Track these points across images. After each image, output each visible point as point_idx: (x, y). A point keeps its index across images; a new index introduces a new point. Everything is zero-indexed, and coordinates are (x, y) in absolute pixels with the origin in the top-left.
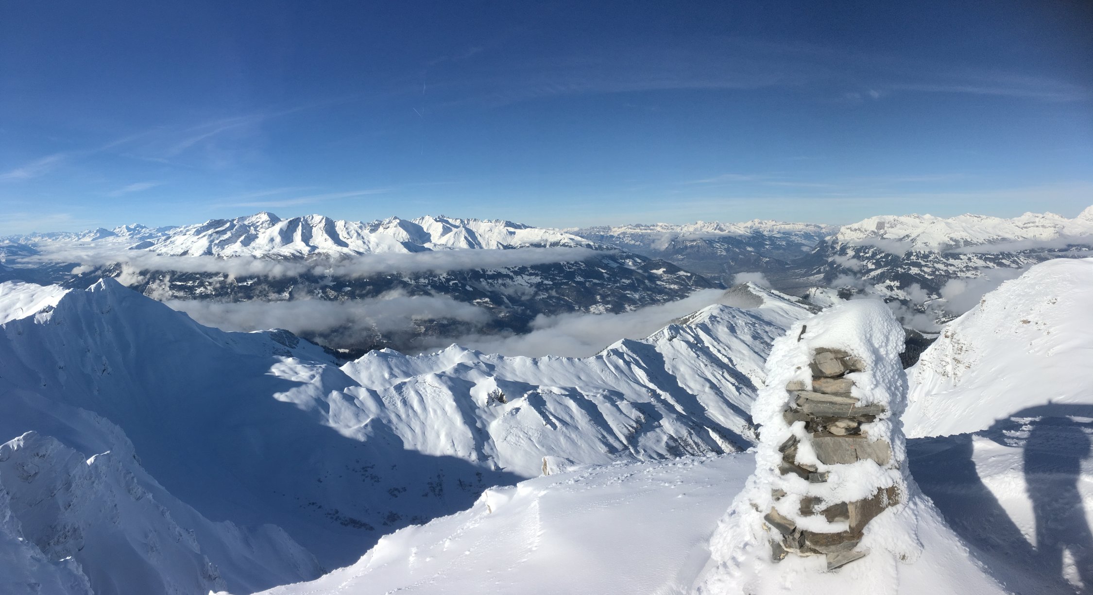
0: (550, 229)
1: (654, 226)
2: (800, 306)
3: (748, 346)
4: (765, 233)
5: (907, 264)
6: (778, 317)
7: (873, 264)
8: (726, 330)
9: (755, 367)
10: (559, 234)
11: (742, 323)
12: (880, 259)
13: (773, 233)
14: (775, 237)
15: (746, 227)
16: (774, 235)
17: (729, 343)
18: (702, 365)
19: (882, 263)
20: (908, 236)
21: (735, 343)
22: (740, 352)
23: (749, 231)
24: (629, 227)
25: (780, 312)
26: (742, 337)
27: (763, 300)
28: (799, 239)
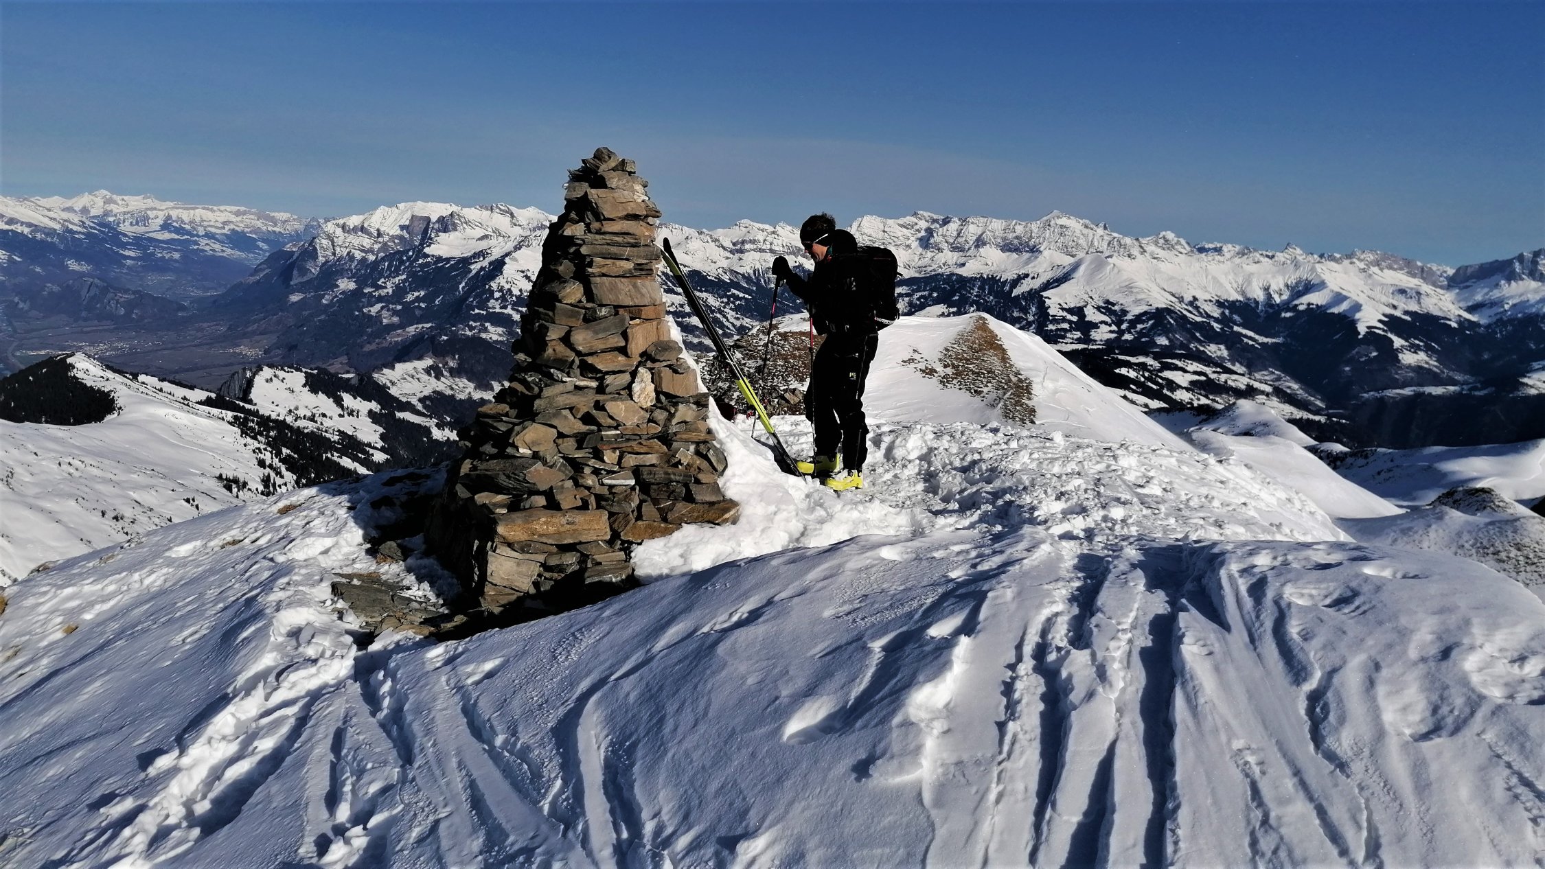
2: (209, 416)
4: (126, 228)
5: (477, 318)
7: (395, 313)
12: (413, 302)
13: (147, 229)
14: (151, 240)
16: (153, 235)
19: (417, 312)
20: (481, 254)
23: (76, 221)
27: (113, 400)
28: (217, 247)
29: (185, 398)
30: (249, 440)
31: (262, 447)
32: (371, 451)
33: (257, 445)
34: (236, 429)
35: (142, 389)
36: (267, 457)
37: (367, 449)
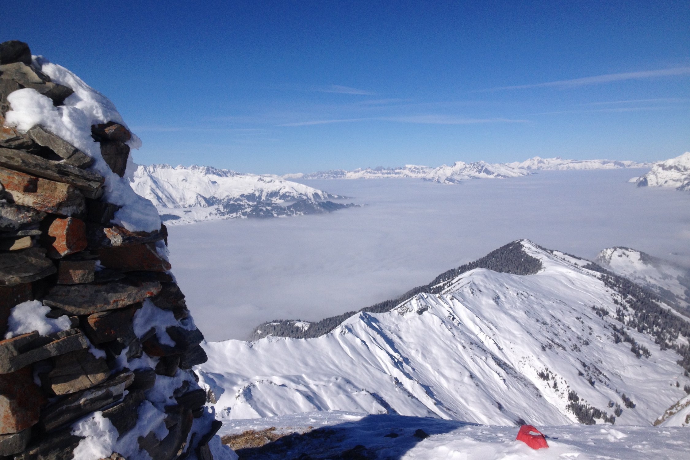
0: (266, 175)
1: (401, 168)
2: (588, 274)
3: (521, 325)
6: (561, 288)
8: (492, 302)
9: (530, 354)
10: (277, 181)
11: (513, 295)
15: (522, 168)
17: (495, 319)
18: (460, 347)
21: (504, 321)
22: (510, 332)
23: (525, 173)
24: (369, 170)
25: (563, 281)
26: (512, 313)
27: (541, 264)
29: (576, 264)
30: (609, 289)
31: (616, 293)
32: (679, 300)
33: (613, 292)
34: (602, 282)
35: (555, 258)
36: (619, 298)
37: (677, 299)
